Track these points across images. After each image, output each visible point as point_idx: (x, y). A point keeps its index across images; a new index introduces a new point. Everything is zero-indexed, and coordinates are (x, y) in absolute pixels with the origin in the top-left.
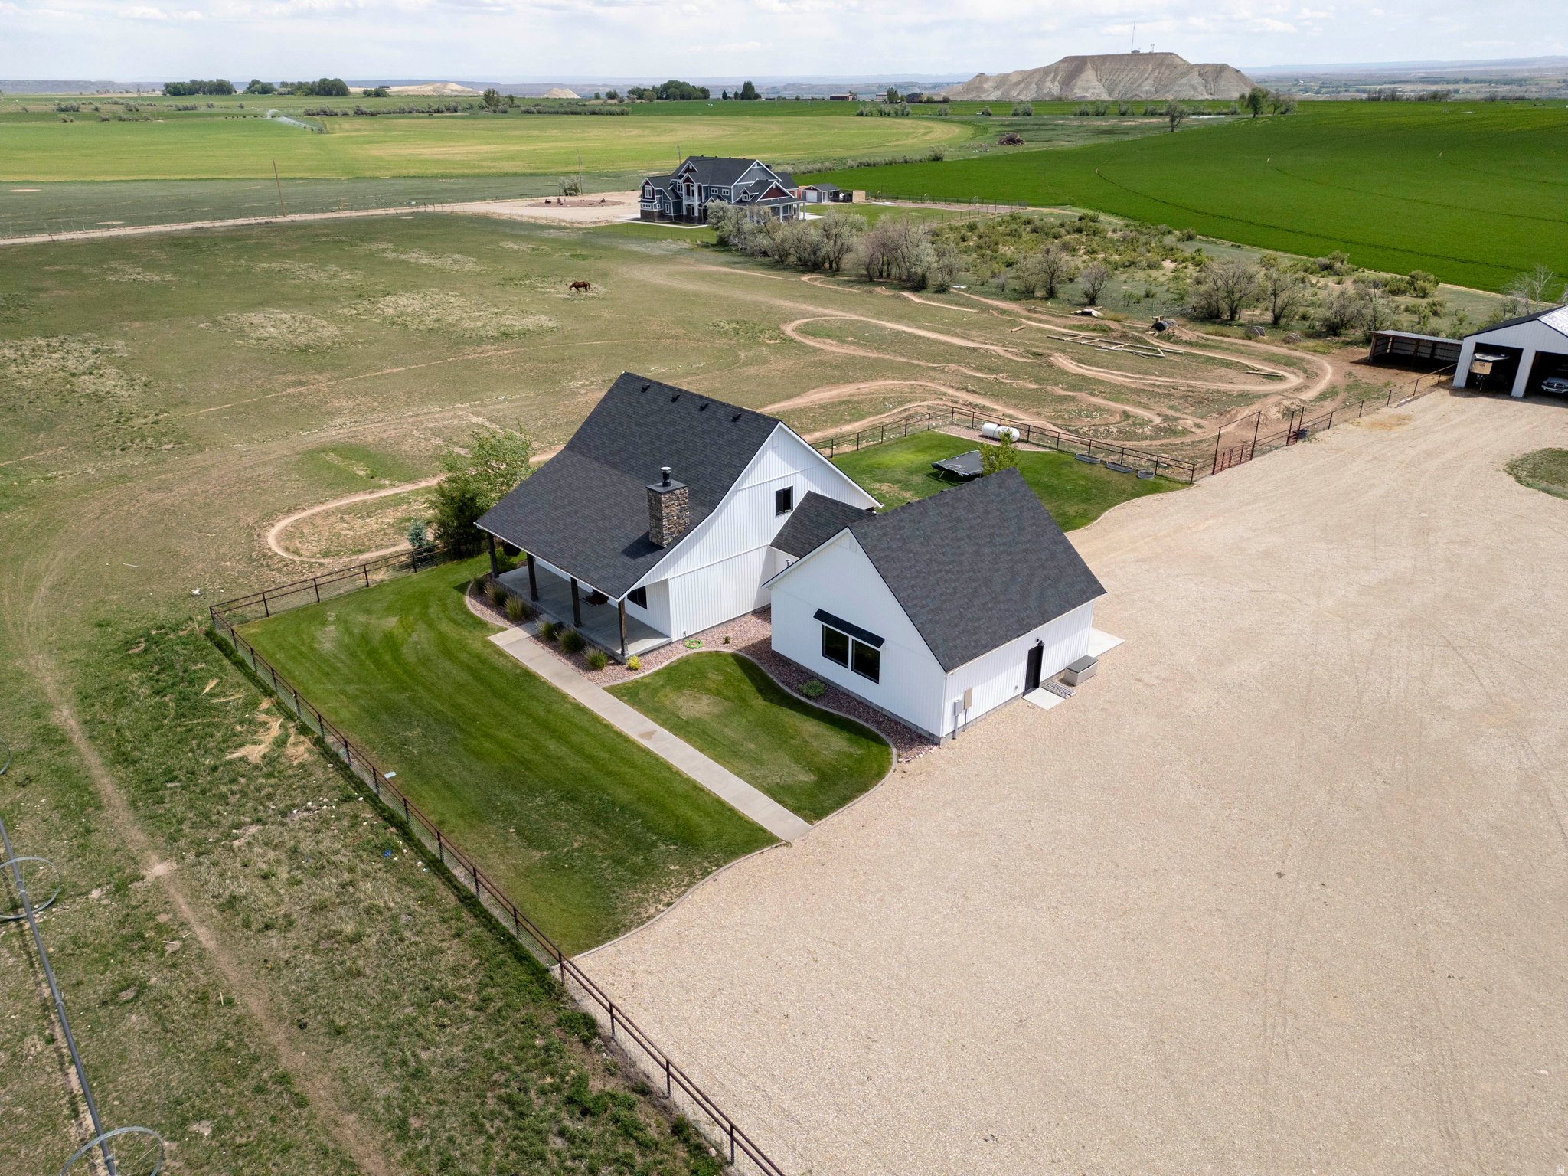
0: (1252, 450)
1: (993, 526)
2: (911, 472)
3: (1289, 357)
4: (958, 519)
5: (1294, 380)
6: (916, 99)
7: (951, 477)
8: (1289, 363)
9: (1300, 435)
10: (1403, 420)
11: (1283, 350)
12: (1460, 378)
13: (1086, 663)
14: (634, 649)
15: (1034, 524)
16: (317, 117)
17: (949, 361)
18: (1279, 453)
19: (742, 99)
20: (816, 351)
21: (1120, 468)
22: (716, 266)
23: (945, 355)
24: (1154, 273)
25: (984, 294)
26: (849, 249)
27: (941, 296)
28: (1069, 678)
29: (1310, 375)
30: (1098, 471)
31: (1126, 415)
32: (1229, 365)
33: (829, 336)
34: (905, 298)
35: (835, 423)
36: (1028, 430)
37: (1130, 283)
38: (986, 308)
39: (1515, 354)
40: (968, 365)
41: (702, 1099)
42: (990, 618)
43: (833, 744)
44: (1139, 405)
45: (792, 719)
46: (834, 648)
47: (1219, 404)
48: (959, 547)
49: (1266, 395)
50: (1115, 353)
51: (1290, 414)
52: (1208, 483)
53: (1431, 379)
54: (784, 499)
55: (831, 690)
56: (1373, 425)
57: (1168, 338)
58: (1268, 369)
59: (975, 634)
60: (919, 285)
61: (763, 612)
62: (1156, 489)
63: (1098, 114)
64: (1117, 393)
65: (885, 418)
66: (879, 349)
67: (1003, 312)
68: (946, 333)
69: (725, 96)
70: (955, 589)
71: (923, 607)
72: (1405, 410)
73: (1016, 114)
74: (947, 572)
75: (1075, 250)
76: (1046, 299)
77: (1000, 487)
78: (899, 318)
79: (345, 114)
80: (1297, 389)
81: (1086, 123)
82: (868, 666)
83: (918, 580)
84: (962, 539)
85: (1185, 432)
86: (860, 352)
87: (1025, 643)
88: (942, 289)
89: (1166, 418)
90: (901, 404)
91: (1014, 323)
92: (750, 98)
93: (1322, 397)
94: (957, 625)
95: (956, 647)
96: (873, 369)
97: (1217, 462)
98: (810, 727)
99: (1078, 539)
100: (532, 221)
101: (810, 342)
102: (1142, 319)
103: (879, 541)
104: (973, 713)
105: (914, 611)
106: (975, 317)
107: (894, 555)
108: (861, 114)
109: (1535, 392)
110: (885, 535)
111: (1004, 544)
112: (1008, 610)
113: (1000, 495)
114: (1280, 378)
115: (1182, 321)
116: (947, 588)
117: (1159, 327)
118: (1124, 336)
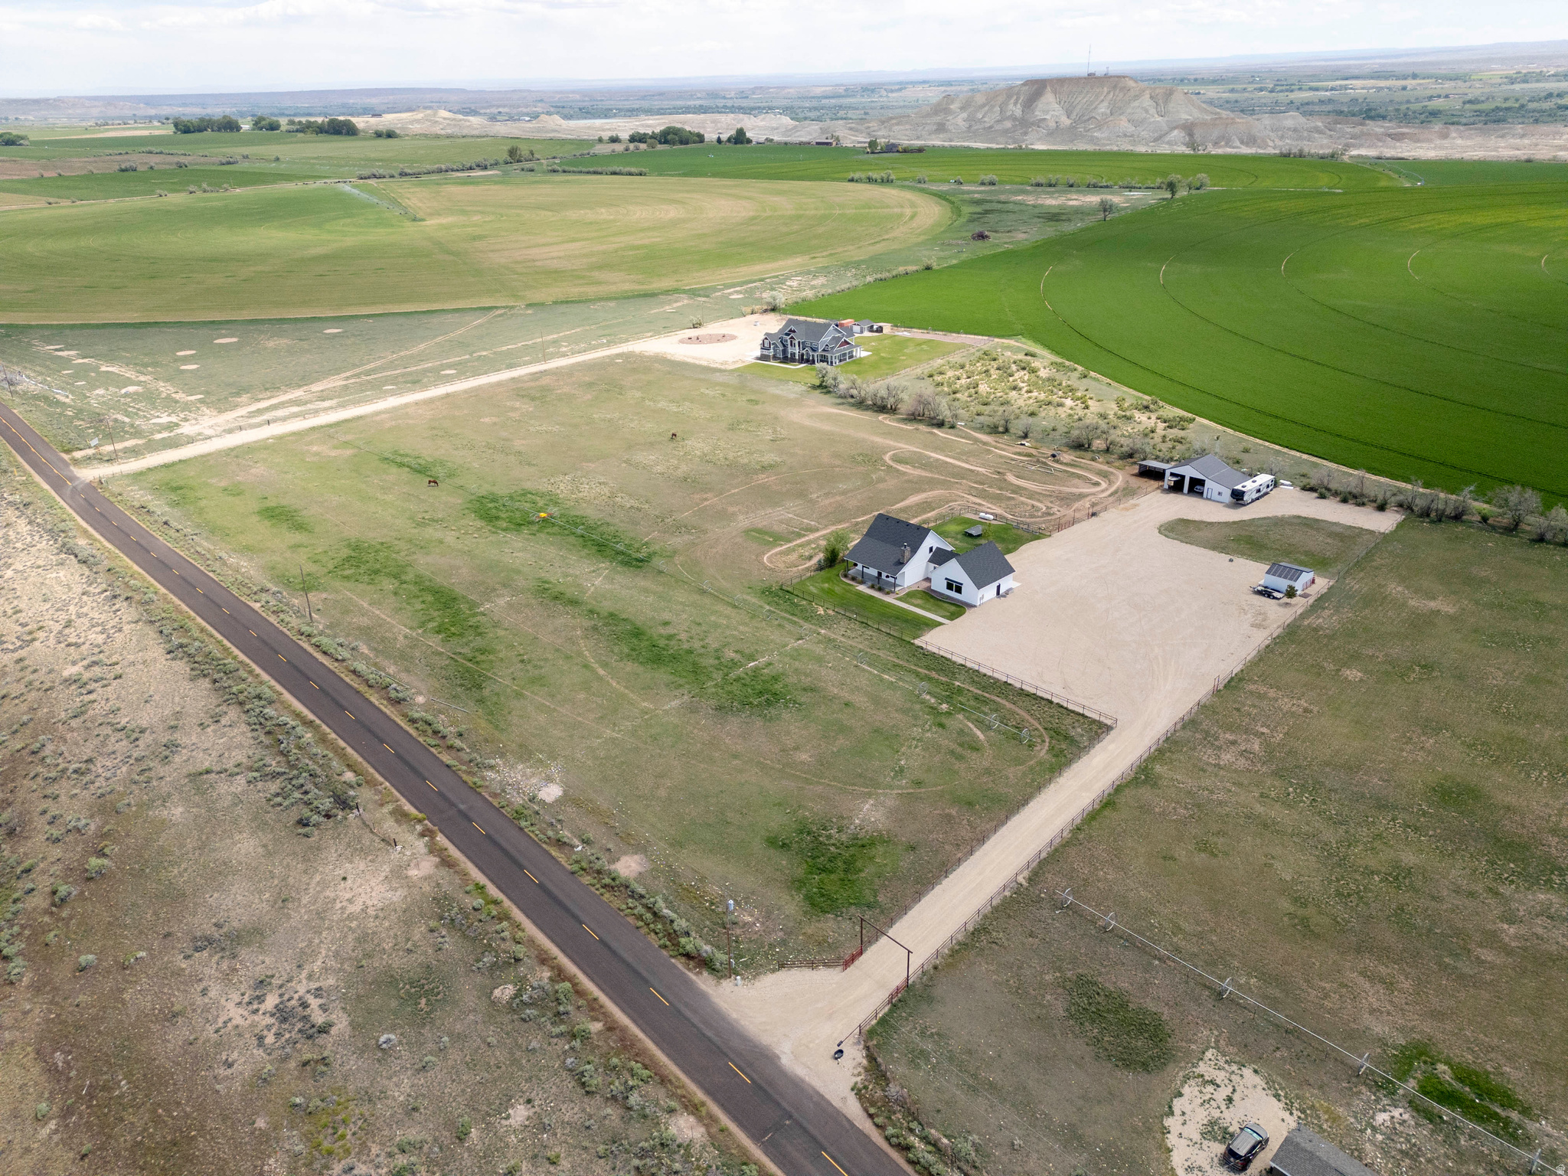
0: (1073, 522)
2: (957, 534)
3: (1106, 472)
5: (1104, 485)
6: (895, 150)
7: (971, 535)
8: (1105, 475)
9: (1094, 514)
10: (1136, 505)
11: (1105, 468)
12: (1166, 487)
13: (1011, 589)
14: (897, 589)
16: (370, 181)
17: (963, 478)
18: (1083, 523)
19: (736, 143)
20: (904, 473)
21: (1027, 531)
22: (825, 406)
23: (962, 474)
24: (1060, 410)
25: (975, 429)
26: (902, 400)
27: (951, 430)
28: (1007, 593)
29: (1111, 483)
30: (1020, 532)
31: (1033, 506)
32: (1079, 477)
33: (907, 463)
34: (935, 434)
35: (925, 513)
36: (995, 515)
37: (1047, 418)
38: (976, 440)
39: (1183, 477)
40: (971, 481)
41: (946, 651)
42: (988, 578)
43: (953, 608)
44: (1039, 501)
45: (940, 603)
46: (950, 587)
47: (1067, 500)
49: (1088, 495)
50: (1033, 472)
51: (1093, 505)
52: (1056, 535)
53: (1155, 484)
54: (931, 549)
55: (948, 597)
56: (1123, 509)
57: (1057, 462)
58: (1096, 479)
59: (985, 582)
60: (940, 425)
61: (928, 579)
62: (1038, 538)
63: (1050, 186)
64: (1032, 495)
65: (943, 510)
66: (931, 471)
67: (985, 444)
68: (959, 459)
69: (719, 141)
70: (979, 572)
71: (971, 576)
72: (1137, 502)
73: (983, 184)
74: (977, 567)
75: (1020, 389)
76: (1003, 433)
78: (936, 449)
79: (392, 176)
80: (1103, 491)
81: (1040, 202)
82: (959, 590)
83: (970, 570)
84: (980, 560)
85: (1053, 514)
86: (924, 474)
87: (996, 584)
88: (953, 427)
89: (1048, 508)
90: (947, 503)
91: (989, 452)
92: (742, 143)
93: (1110, 496)
94: (980, 580)
95: (980, 585)
96: (932, 484)
97: (1060, 527)
98: (946, 605)
99: (1010, 558)
100: (697, 362)
101: (900, 467)
102: (1048, 447)
103: (960, 559)
104: (984, 600)
105: (969, 578)
106: (971, 447)
107: (965, 564)
108: (852, 180)
109: (1191, 490)
111: (990, 560)
112: (992, 576)
114: (1097, 484)
115: (1065, 449)
116: (977, 571)
117: (1054, 456)
118: (1038, 461)
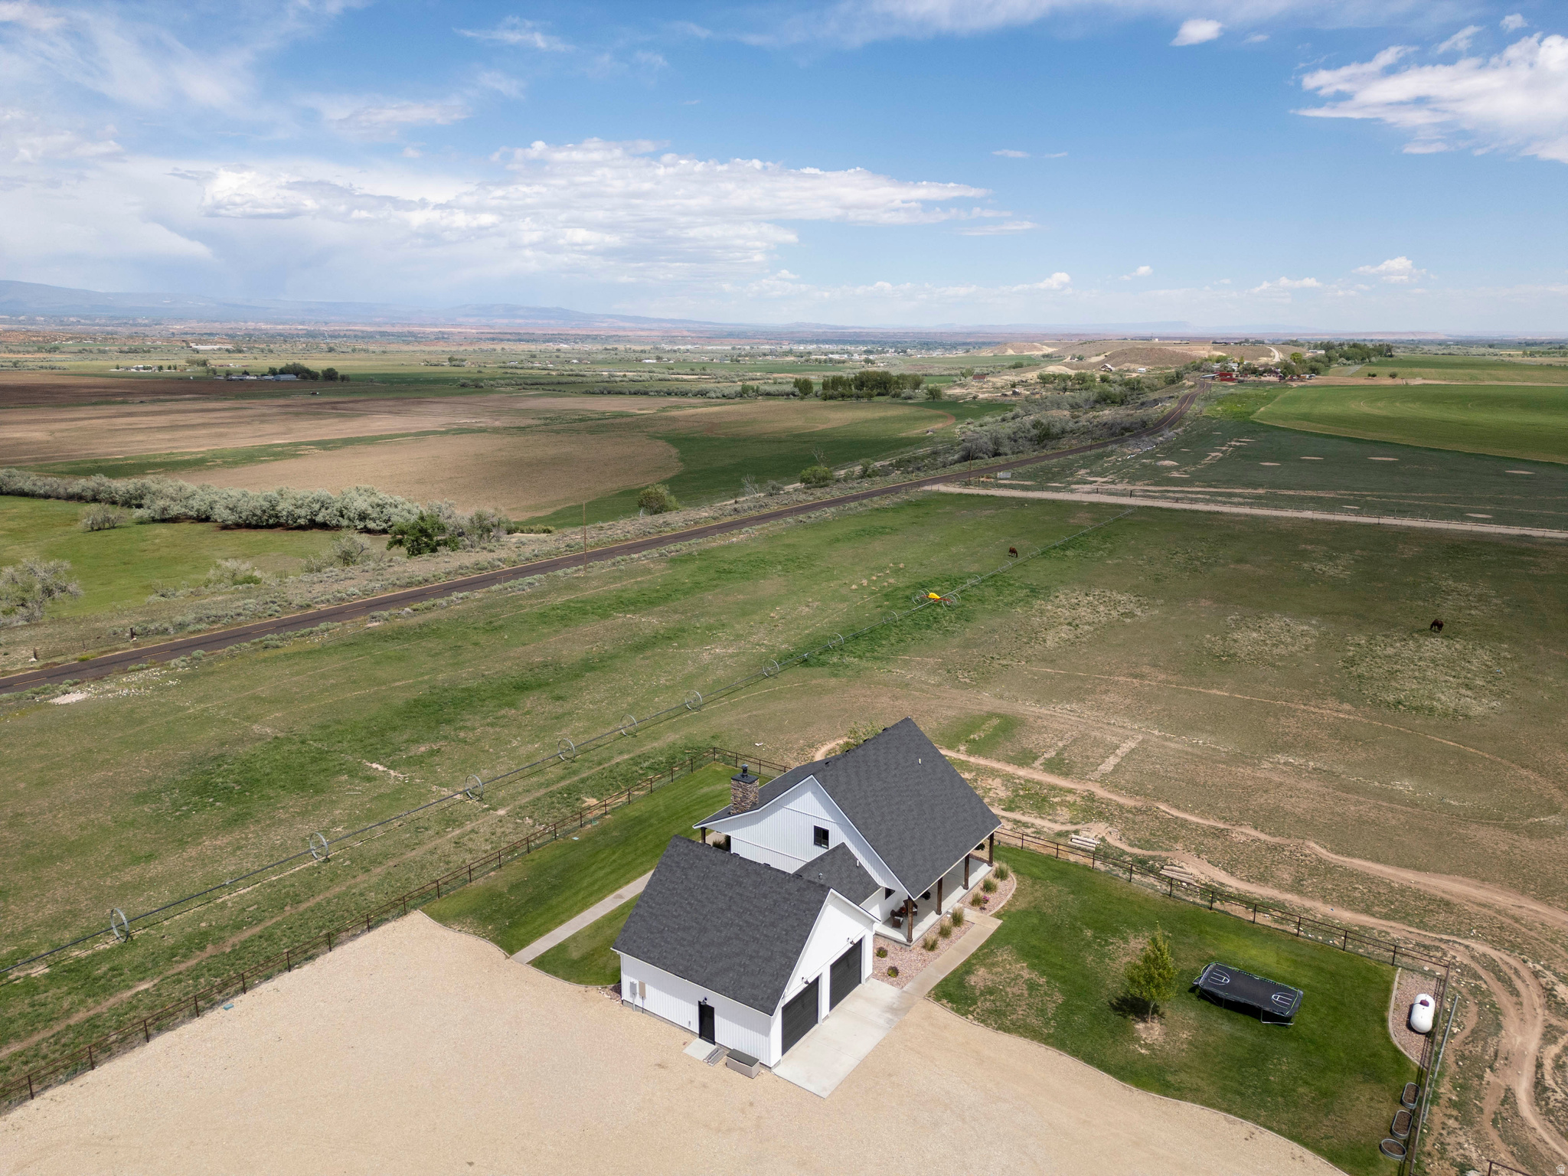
1: (756, 906)
4: (740, 884)
15: (785, 930)
42: (675, 949)
48: (716, 898)
59: (654, 947)
70: (679, 915)
71: (650, 907)
74: (689, 903)
77: (798, 890)
83: (668, 892)
84: (725, 895)
94: (652, 933)
95: (635, 942)
103: (678, 855)
105: (642, 904)
107: (675, 869)
110: (686, 855)
111: (746, 922)
112: (690, 955)
113: (790, 894)
116: (676, 911)
